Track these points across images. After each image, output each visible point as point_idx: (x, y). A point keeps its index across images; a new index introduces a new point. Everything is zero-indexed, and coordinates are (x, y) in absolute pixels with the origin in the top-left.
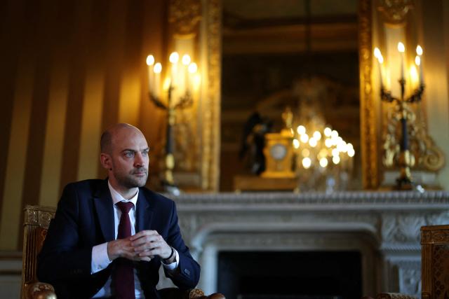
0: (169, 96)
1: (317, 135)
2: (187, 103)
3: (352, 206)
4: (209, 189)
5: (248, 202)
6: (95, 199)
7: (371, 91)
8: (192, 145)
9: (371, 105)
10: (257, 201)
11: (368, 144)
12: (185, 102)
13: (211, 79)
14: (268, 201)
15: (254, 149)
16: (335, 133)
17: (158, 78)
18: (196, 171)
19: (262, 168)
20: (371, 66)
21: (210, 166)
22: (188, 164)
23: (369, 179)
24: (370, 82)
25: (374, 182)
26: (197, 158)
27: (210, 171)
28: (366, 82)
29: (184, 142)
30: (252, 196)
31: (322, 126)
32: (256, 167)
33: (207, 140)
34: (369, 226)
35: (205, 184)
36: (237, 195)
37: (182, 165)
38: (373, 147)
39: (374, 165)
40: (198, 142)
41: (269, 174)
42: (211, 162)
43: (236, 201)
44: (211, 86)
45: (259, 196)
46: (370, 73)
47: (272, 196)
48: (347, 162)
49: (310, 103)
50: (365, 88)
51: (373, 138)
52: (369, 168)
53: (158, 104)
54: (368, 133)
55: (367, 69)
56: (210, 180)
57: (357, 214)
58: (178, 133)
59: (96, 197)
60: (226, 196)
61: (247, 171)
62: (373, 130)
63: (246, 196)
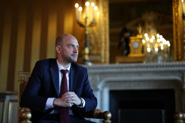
0: (86, 22)
1: (153, 37)
2: (94, 24)
3: (170, 69)
4: (105, 62)
5: (122, 68)
6: (50, 68)
7: (178, 15)
8: (97, 43)
9: (178, 22)
10: (126, 67)
11: (177, 40)
12: (93, 24)
13: (104, 13)
14: (131, 67)
15: (124, 44)
16: (161, 36)
17: (81, 13)
18: (99, 54)
19: (129, 53)
20: (178, 4)
21: (105, 53)
22: (95, 52)
23: (178, 56)
24: (177, 12)
25: (180, 57)
26: (99, 49)
27: (105, 54)
28: (175, 12)
29: (93, 42)
30: (124, 65)
31: (155, 33)
32: (126, 52)
33: (103, 40)
34: (178, 78)
35: (103, 60)
36: (117, 64)
37: (92, 52)
38: (179, 41)
39: (180, 50)
40: (99, 41)
41: (132, 55)
42: (105, 50)
43: (117, 68)
44: (105, 16)
45: (127, 65)
46: (177, 7)
47: (133, 65)
48: (167, 49)
49: (149, 23)
50: (175, 14)
51: (179, 37)
52: (177, 51)
53: (81, 25)
54: (177, 35)
55: (176, 5)
56: (105, 58)
57: (172, 72)
58: (90, 38)
59: (51, 67)
60: (112, 65)
61: (121, 54)
62: (179, 34)
63: (121, 65)
